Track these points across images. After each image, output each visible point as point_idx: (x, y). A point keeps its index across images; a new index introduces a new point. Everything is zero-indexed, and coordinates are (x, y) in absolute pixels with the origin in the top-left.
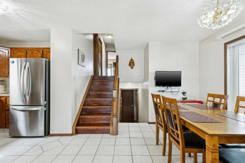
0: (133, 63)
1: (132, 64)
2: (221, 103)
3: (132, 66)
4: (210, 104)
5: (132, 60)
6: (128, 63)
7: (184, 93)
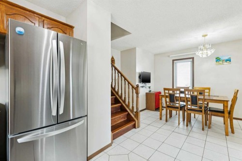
5: (113, 58)
7: (149, 87)
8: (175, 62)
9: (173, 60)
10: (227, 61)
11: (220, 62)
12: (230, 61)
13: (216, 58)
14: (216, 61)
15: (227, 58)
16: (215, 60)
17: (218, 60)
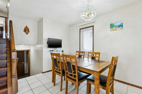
0: (28, 30)
1: (26, 30)
2: (82, 55)
3: (27, 32)
4: (77, 56)
5: (26, 27)
6: (23, 29)
7: (63, 51)
8: (81, 30)
9: (80, 29)
10: (119, 26)
11: (114, 28)
12: (122, 26)
13: (111, 25)
14: (111, 27)
15: (119, 24)
16: (109, 26)
17: (112, 26)
